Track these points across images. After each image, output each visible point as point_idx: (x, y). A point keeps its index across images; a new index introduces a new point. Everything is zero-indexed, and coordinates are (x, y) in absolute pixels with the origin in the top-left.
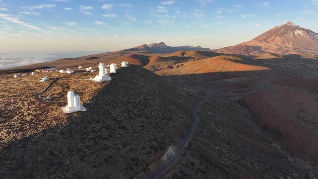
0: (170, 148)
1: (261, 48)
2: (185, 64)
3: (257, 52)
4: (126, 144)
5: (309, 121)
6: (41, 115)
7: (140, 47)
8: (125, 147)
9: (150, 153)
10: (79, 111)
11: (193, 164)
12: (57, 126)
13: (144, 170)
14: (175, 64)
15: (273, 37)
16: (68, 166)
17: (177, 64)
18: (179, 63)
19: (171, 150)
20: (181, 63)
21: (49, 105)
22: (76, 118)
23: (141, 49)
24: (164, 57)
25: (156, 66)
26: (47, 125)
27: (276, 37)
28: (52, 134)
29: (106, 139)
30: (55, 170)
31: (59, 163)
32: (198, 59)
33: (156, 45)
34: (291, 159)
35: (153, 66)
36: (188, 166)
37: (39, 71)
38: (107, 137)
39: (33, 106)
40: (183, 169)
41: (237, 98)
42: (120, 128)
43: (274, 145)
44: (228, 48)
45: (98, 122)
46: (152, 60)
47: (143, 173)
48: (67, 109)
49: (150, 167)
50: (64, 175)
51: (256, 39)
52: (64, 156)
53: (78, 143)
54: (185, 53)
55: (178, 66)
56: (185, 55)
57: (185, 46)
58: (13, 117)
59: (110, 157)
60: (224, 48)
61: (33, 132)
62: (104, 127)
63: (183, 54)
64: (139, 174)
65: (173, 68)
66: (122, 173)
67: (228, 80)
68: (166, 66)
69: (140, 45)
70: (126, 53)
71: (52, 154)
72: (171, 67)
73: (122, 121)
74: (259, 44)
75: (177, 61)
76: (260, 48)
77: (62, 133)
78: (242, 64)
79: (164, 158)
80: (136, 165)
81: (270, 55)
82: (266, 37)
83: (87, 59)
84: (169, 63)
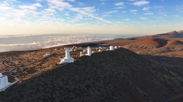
7: (170, 33)
23: (171, 34)
25: (171, 47)
35: (168, 48)
46: (169, 43)
68: (180, 49)
69: (171, 32)
70: (156, 37)
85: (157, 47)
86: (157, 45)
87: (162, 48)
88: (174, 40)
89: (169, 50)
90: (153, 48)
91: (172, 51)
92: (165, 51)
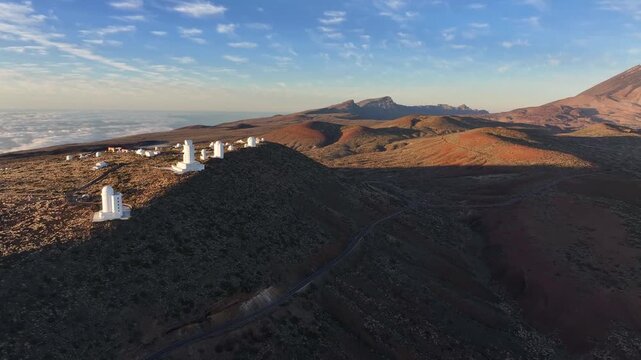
0: (266, 290)
1: (597, 113)
2: (411, 142)
3: (588, 120)
4: (179, 277)
5: (589, 266)
6: (58, 222)
8: (175, 281)
9: (219, 294)
10: (116, 220)
11: (295, 320)
12: (71, 241)
13: (200, 322)
14: (390, 141)
15: (629, 88)
16: (66, 300)
17: (395, 143)
18: (399, 140)
19: (266, 295)
20: (404, 141)
21: (80, 208)
22: (106, 231)
23: (344, 111)
24: (376, 127)
25: (352, 144)
26: (58, 239)
27: (635, 88)
28: (58, 252)
29: (147, 266)
30: (43, 303)
31: (54, 295)
32: (443, 133)
33: (373, 102)
34: (522, 333)
35: (346, 146)
36: (284, 323)
37: (113, 149)
38: (150, 262)
39: (56, 208)
40: (269, 325)
41: (470, 213)
42: (179, 250)
43: (502, 306)
44: (523, 112)
45: (143, 238)
46: (346, 133)
47: (197, 325)
48: (98, 217)
49: (213, 317)
50: (55, 313)
51: (588, 93)
52: (65, 285)
53: (96, 268)
54: (419, 121)
55: (396, 147)
56: (418, 125)
57: (436, 104)
58: (16, 223)
59: (144, 294)
60: (514, 111)
61: (32, 246)
62: (149, 247)
63: (414, 122)
64: (190, 326)
65: (385, 150)
66: (156, 321)
67: (480, 177)
68: (372, 146)
70: (308, 118)
71: (47, 280)
72: (382, 149)
73: (186, 241)
74: (594, 104)
75: (396, 136)
76: (595, 111)
77: (76, 252)
78: (520, 147)
79: (246, 306)
80: (187, 311)
81: (605, 127)
82: (611, 89)
83: (232, 128)
84: (380, 139)
85: (321, 145)
86: (318, 140)
87: (334, 148)
88: (356, 124)
89: (348, 151)
90: (311, 147)
91: (355, 153)
92: (341, 154)
